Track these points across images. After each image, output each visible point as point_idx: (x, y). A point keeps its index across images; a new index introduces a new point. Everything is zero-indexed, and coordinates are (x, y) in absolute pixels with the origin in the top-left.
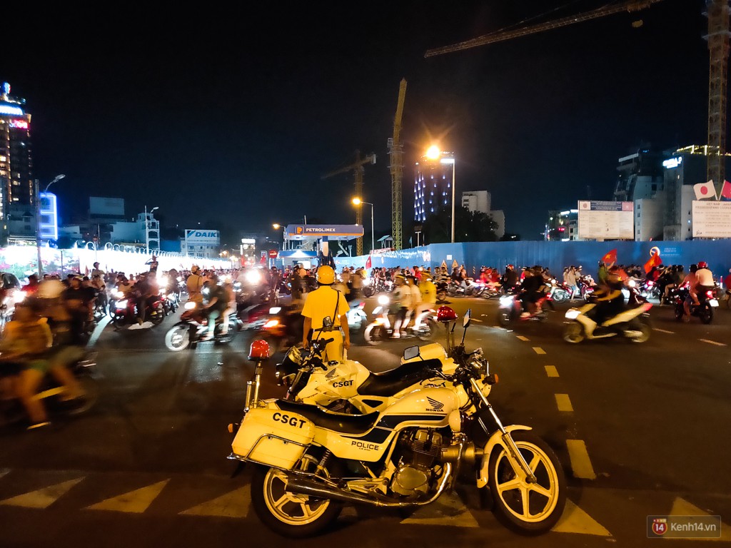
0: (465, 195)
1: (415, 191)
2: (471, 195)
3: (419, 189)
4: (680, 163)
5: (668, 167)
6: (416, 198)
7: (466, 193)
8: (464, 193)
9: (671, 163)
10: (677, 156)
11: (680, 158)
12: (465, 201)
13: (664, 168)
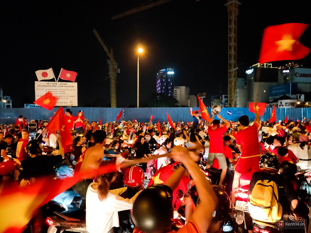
0: (175, 88)
1: (157, 87)
2: (178, 88)
3: (158, 85)
4: (253, 71)
5: (248, 74)
6: (157, 90)
7: (176, 87)
8: (175, 87)
9: (249, 72)
10: (251, 69)
11: (253, 69)
12: (175, 91)
13: (246, 74)
